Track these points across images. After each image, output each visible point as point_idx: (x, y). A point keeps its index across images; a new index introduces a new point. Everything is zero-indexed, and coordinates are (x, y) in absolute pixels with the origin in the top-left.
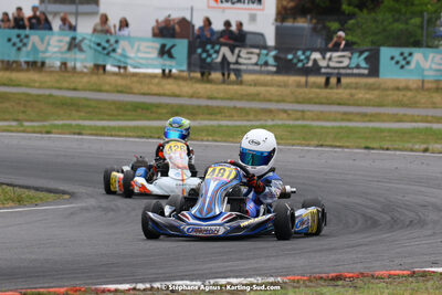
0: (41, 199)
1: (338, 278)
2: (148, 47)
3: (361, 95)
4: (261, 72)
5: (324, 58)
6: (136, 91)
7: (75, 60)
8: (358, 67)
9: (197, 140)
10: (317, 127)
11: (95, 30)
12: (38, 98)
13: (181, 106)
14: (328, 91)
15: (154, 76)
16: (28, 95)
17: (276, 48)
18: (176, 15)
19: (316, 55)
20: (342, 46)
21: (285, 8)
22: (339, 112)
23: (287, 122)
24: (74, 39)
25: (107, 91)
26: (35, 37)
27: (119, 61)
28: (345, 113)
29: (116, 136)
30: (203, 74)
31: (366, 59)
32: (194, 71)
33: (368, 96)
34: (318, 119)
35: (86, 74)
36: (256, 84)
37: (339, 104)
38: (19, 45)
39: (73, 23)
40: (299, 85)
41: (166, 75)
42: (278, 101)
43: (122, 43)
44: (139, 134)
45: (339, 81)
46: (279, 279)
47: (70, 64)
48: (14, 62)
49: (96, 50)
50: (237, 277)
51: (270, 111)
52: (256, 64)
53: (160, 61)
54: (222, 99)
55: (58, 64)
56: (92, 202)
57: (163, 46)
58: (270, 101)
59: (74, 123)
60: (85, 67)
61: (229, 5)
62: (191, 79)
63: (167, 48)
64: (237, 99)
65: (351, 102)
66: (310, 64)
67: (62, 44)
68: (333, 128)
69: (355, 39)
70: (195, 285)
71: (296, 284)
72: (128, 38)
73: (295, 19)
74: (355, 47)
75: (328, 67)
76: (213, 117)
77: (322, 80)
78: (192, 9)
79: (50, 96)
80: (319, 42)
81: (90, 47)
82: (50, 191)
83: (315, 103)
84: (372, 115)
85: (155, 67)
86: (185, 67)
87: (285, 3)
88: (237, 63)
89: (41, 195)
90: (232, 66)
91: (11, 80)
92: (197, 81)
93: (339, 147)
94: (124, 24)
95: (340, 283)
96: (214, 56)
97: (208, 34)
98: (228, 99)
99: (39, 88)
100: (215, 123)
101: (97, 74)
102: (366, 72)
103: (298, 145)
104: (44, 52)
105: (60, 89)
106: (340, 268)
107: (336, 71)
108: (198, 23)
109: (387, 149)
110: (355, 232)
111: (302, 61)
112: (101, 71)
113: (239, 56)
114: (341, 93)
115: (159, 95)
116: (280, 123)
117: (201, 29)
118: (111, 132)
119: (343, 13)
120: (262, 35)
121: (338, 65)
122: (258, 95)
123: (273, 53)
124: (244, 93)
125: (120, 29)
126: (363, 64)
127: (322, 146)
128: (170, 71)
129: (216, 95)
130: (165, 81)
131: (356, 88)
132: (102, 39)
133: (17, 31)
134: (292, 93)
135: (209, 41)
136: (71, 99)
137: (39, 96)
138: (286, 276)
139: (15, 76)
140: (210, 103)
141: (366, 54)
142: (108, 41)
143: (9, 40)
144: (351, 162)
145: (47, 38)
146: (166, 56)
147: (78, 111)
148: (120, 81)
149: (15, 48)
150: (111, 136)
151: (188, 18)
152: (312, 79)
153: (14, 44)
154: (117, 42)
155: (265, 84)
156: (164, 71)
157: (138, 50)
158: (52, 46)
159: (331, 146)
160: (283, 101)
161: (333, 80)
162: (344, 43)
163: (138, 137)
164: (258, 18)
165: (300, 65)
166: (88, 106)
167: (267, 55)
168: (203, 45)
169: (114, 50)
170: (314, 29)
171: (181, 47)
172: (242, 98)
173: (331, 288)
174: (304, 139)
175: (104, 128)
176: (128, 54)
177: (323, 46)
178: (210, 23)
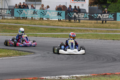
0: (26, 54)
1: (105, 75)
2: (54, 13)
3: (112, 26)
4: (85, 20)
5: (102, 16)
6: (51, 25)
7: (35, 17)
8: (111, 18)
10: (100, 34)
11: (40, 9)
13: (64, 29)
15: (56, 21)
17: (89, 13)
18: (62, 4)
19: (99, 15)
21: (91, 3)
22: (105, 30)
23: (92, 33)
24: (35, 11)
25: (43, 25)
27: (47, 17)
28: (107, 30)
29: (46, 37)
31: (113, 16)
32: (67, 20)
33: (113, 26)
34: (100, 32)
35: (38, 20)
36: (83, 23)
37: (106, 28)
38: (20, 13)
40: (95, 23)
41: (59, 20)
42: (89, 27)
43: (48, 12)
45: (106, 22)
46: (90, 75)
48: (19, 17)
50: (78, 74)
51: (87, 30)
52: (83, 17)
53: (58, 17)
54: (74, 27)
55: (30, 18)
56: (40, 55)
57: (59, 13)
58: (87, 27)
59: (35, 33)
61: (76, 2)
62: (66, 22)
64: (78, 27)
65: (109, 27)
66: (98, 17)
67: (31, 12)
68: (104, 34)
69: (110, 11)
70: (68, 76)
71: (94, 76)
72: (49, 11)
73: (94, 5)
74: (110, 13)
75: (103, 18)
77: (101, 22)
78: (66, 3)
79: (28, 26)
81: (39, 13)
82: (28, 52)
83: (99, 28)
84: (115, 31)
85: (56, 18)
86: (64, 19)
87: (91, 1)
88: (78, 17)
89: (26, 53)
90: (77, 18)
92: (68, 22)
93: (106, 39)
94: (48, 7)
95: (106, 76)
96: (72, 15)
97: (70, 9)
98: (76, 27)
99: (26, 24)
102: (113, 19)
103: (95, 39)
105: (31, 24)
106: (106, 72)
107: (105, 19)
108: (68, 6)
109: (119, 40)
110: (110, 62)
111: (96, 16)
114: (107, 25)
115: (58, 26)
116: (90, 33)
118: (45, 36)
119: (107, 4)
120: (85, 10)
121: (105, 18)
122: (84, 26)
123: (88, 14)
125: (47, 9)
126: (112, 17)
127: (101, 39)
128: (60, 19)
129: (73, 26)
130: (59, 22)
131: (110, 24)
132: (42, 11)
133: (19, 9)
134: (93, 25)
135: (71, 11)
136: (34, 27)
137: (25, 26)
138: (91, 74)
139: (19, 21)
140: (71, 28)
141: (113, 15)
142: (44, 12)
143: (17, 11)
144: (109, 43)
145: (27, 11)
146: (59, 15)
147: (36, 30)
148: (47, 22)
149: (19, 14)
150: (45, 37)
151: (65, 5)
152: (99, 21)
153: (19, 13)
154: (46, 12)
155: (86, 23)
156: (59, 19)
157: (52, 14)
159: (104, 39)
160: (91, 27)
161: (104, 22)
163: (52, 37)
164: (84, 5)
165: (95, 18)
166: (39, 29)
167: (86, 15)
168: (69, 13)
169: (45, 14)
170: (99, 8)
171: (63, 13)
172: (80, 26)
173: (103, 77)
174: (97, 37)
175: (43, 35)
176: (49, 15)
177: (101, 13)
178: (71, 7)
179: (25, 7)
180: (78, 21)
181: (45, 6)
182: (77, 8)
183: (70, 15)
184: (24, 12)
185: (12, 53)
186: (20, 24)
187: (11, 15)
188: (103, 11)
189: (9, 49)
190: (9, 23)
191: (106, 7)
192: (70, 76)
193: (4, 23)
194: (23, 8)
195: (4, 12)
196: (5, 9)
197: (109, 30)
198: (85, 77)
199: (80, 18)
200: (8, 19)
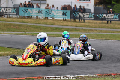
1: (110, 75)
2: (60, 13)
3: (116, 26)
4: (90, 20)
5: (107, 16)
6: (56, 24)
7: (40, 16)
8: (116, 18)
9: (73, 38)
10: (105, 34)
12: (30, 26)
13: (69, 29)
14: (108, 25)
15: (61, 20)
16: (28, 25)
17: (94, 13)
18: (67, 4)
19: (105, 15)
20: (112, 13)
21: (96, 3)
22: (111, 31)
23: (97, 33)
24: (40, 10)
25: (48, 24)
26: (29, 10)
27: (52, 16)
28: (112, 31)
29: (51, 36)
30: (74, 20)
32: (72, 19)
33: (118, 26)
34: (105, 32)
35: (43, 20)
36: (88, 23)
37: (111, 28)
38: (25, 12)
39: (40, 6)
40: (100, 23)
41: (64, 20)
42: (94, 27)
43: (53, 11)
44: (57, 36)
45: (111, 22)
46: (94, 75)
47: (39, 17)
48: (24, 16)
49: (46, 13)
50: (83, 74)
51: (92, 30)
52: (89, 17)
53: (63, 16)
54: (79, 27)
55: (35, 17)
57: (64, 12)
58: (92, 27)
60: (43, 18)
61: (81, 1)
62: (71, 21)
63: (65, 13)
64: (83, 27)
65: (114, 28)
66: (103, 17)
67: (37, 12)
68: (109, 35)
70: (73, 76)
71: (99, 76)
73: (99, 5)
74: (115, 13)
75: (108, 18)
76: (77, 31)
77: (106, 22)
78: (71, 2)
79: (33, 25)
80: (105, 12)
83: (104, 28)
85: (62, 18)
86: (69, 18)
87: (96, 1)
88: (83, 17)
90: (82, 18)
91: (23, 21)
92: (73, 22)
93: (111, 40)
94: (53, 6)
95: (111, 76)
96: (77, 15)
97: (76, 9)
98: (81, 27)
99: (31, 23)
100: (77, 33)
101: (46, 20)
102: (118, 20)
103: (100, 39)
104: (32, 14)
105: (36, 23)
106: (111, 72)
107: (110, 19)
108: (73, 6)
110: (115, 63)
112: (47, 19)
113: (84, 15)
114: (112, 25)
115: (62, 25)
116: (95, 33)
117: (74, 8)
119: (112, 4)
120: (90, 10)
122: (89, 26)
123: (93, 14)
124: (85, 25)
125: (52, 8)
126: (117, 18)
127: (106, 39)
128: (65, 19)
129: (78, 26)
130: (64, 22)
131: (115, 24)
132: (47, 10)
134: (98, 25)
135: (76, 11)
136: (39, 26)
137: (30, 25)
138: (96, 74)
139: (24, 20)
140: (76, 28)
141: (118, 15)
142: (49, 11)
143: (22, 10)
144: (114, 44)
145: (32, 10)
146: (64, 15)
147: (41, 29)
148: (52, 22)
149: (24, 13)
151: (70, 5)
152: (104, 22)
153: (24, 12)
154: (51, 11)
155: (91, 23)
156: (64, 19)
157: (57, 13)
158: (34, 12)
159: (109, 40)
160: (96, 27)
161: (109, 22)
162: (112, 12)
164: (89, 5)
165: (100, 18)
166: (44, 28)
167: (92, 15)
168: (74, 12)
169: (50, 13)
170: (104, 8)
171: (68, 12)
172: (85, 26)
173: (108, 78)
174: (101, 38)
176: (54, 14)
177: (107, 13)
178: (76, 7)
179: (30, 6)
180: (83, 21)
181: (50, 5)
182: (82, 8)
183: (75, 15)
184: (29, 11)
185: (17, 52)
186: (25, 23)
187: (16, 14)
188: (109, 12)
189: (13, 48)
190: (14, 22)
191: (111, 7)
192: (75, 76)
193: (9, 21)
194: (28, 7)
195: (9, 10)
196: (10, 8)
197: (114, 31)
198: (90, 77)
199: (85, 18)
200: (13, 18)
